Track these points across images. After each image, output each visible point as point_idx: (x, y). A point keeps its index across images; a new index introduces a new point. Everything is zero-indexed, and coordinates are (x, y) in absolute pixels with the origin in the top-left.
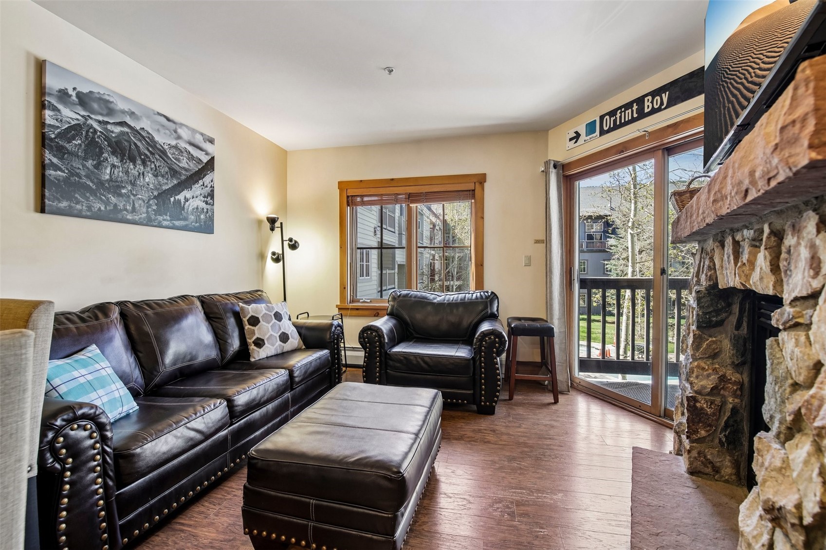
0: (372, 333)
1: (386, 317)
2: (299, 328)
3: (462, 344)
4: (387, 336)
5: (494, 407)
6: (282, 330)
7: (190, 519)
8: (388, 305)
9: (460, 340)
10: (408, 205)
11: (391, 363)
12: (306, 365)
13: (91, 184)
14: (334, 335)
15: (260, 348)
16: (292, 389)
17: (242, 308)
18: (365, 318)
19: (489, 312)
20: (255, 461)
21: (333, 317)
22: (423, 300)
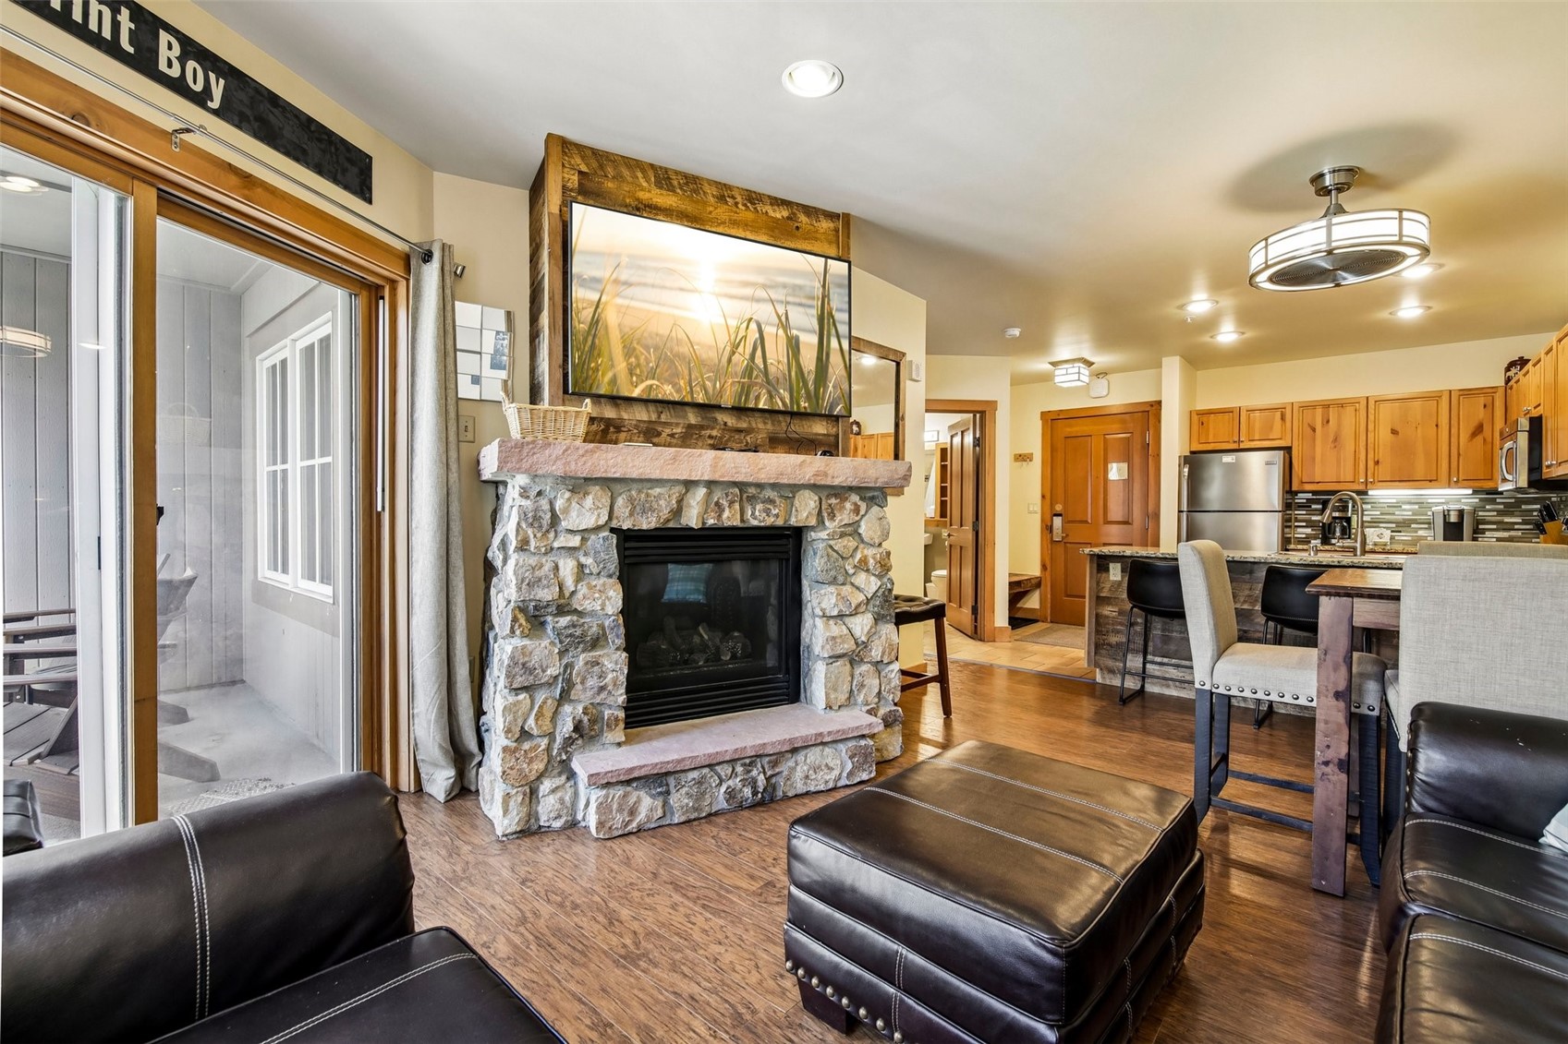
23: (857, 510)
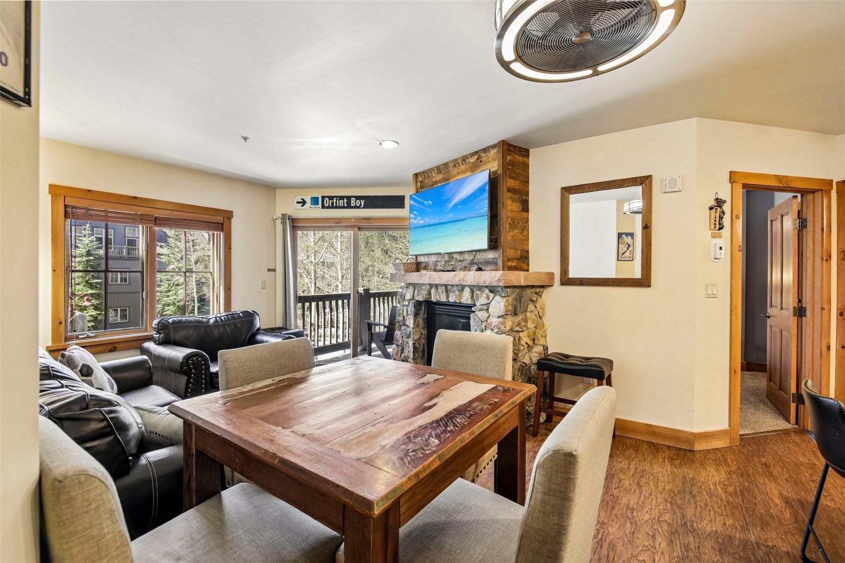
0: (197, 359)
22: (199, 324)
23: (488, 298)
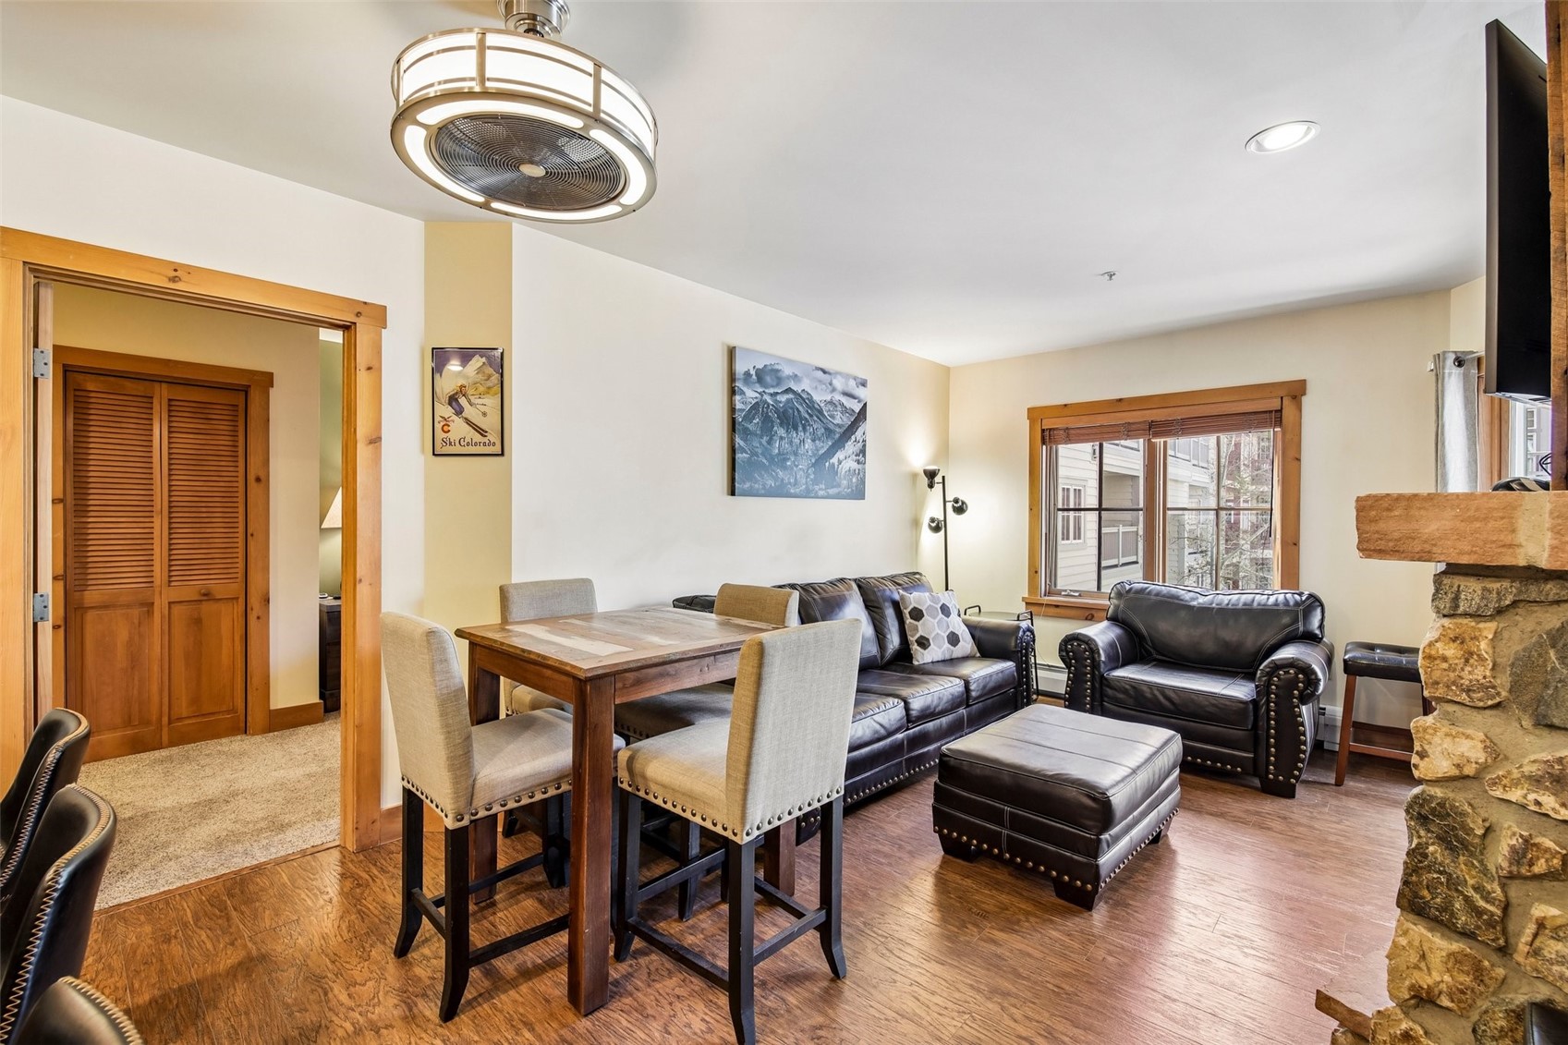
0: (1079, 645)
1: (1105, 623)
2: (972, 628)
3: (1243, 678)
4: (1105, 651)
5: (1294, 786)
6: (951, 629)
7: (873, 813)
8: (1108, 603)
9: (1239, 673)
10: (1149, 440)
11: (1110, 692)
12: (985, 677)
13: (765, 461)
14: (1021, 643)
15: (925, 649)
16: (968, 706)
17: (902, 597)
18: (1070, 620)
19: (1301, 629)
20: (948, 759)
21: (1018, 617)
22: (1171, 600)
